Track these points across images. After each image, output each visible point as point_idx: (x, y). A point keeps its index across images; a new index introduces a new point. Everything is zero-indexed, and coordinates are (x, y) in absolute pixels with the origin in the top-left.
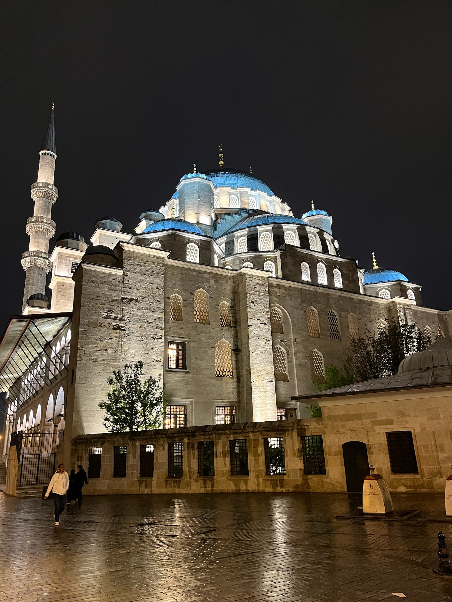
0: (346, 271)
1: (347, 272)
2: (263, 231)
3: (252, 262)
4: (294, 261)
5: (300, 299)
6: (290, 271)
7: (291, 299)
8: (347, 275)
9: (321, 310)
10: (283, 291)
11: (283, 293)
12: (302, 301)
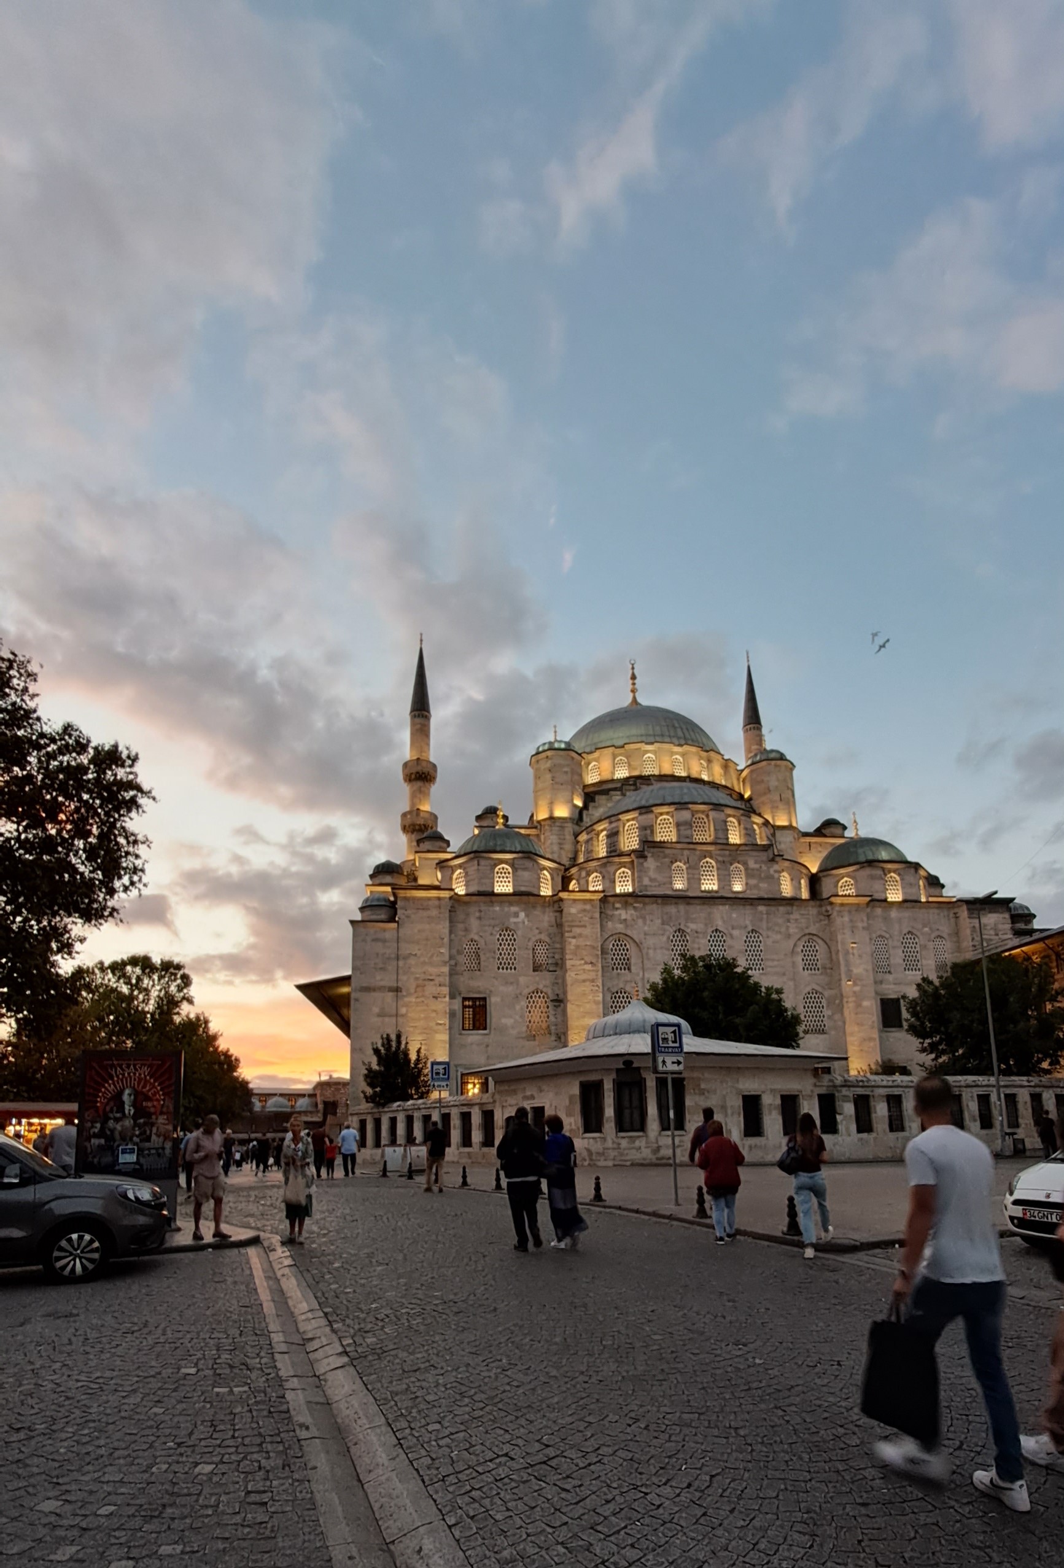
0: (756, 863)
1: (757, 866)
2: (628, 820)
3: (600, 873)
4: (659, 864)
5: (660, 921)
6: (651, 880)
7: (645, 924)
8: (757, 870)
9: (697, 932)
10: (633, 912)
11: (632, 915)
12: (663, 924)
